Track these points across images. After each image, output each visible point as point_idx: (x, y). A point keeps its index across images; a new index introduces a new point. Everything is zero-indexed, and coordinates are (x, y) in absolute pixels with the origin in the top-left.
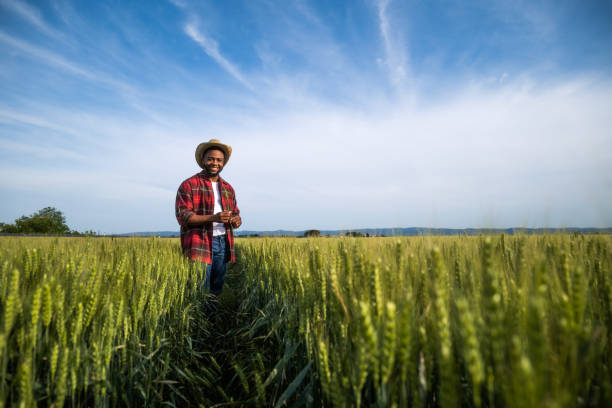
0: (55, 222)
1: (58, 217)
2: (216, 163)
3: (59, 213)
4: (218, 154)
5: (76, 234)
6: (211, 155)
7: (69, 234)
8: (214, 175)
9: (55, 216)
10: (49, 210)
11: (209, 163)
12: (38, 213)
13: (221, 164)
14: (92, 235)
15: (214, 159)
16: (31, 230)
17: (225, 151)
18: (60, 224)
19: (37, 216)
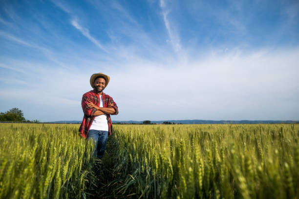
0: (18, 116)
1: (20, 113)
2: (101, 85)
3: (20, 111)
4: (102, 80)
5: (29, 122)
6: (98, 81)
7: (25, 122)
8: (100, 92)
9: (18, 112)
10: (15, 109)
11: (97, 85)
12: (9, 111)
13: (104, 86)
14: (36, 122)
15: (100, 83)
16: (5, 119)
17: (106, 79)
18: (20, 117)
19: (8, 112)
